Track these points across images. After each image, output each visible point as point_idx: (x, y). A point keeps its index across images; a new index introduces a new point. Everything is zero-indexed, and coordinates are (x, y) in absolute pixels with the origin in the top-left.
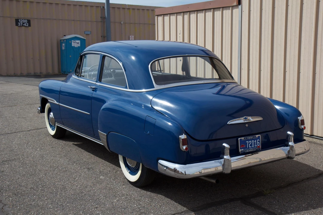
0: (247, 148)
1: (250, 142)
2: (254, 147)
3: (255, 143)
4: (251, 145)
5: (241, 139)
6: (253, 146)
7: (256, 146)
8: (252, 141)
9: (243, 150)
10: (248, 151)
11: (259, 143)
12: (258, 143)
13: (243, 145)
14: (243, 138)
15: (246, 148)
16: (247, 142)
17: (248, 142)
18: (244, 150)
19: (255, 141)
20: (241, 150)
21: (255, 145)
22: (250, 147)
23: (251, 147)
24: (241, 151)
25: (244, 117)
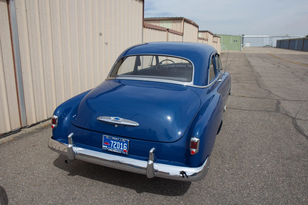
0: (112, 147)
1: (115, 143)
2: (120, 149)
3: (121, 145)
4: (116, 146)
5: (106, 137)
6: (118, 148)
7: (122, 149)
8: (118, 143)
9: (106, 147)
10: (111, 150)
11: (126, 147)
12: (124, 147)
13: (107, 143)
14: (107, 137)
15: (110, 146)
16: (111, 141)
17: (113, 142)
18: (108, 147)
19: (122, 144)
20: (104, 146)
21: (120, 147)
22: (114, 147)
23: (116, 148)
24: (104, 148)
25: (116, 118)
